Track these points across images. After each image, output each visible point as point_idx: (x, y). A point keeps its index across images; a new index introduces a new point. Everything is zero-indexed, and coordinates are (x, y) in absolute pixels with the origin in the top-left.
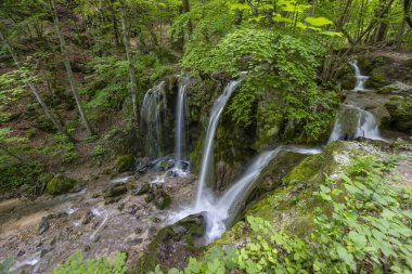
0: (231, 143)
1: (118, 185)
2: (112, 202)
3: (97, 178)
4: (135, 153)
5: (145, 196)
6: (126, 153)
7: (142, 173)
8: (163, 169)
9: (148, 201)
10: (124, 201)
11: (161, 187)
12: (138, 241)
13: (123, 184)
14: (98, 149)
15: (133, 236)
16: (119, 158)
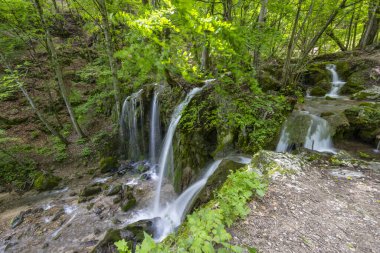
0: (193, 149)
1: (96, 185)
2: (84, 201)
3: (81, 177)
4: (118, 156)
5: (116, 196)
6: (110, 155)
7: (120, 175)
8: (139, 172)
9: (116, 202)
10: (95, 200)
11: (132, 189)
12: (93, 242)
13: (101, 184)
14: (85, 150)
15: (90, 237)
16: (103, 160)
